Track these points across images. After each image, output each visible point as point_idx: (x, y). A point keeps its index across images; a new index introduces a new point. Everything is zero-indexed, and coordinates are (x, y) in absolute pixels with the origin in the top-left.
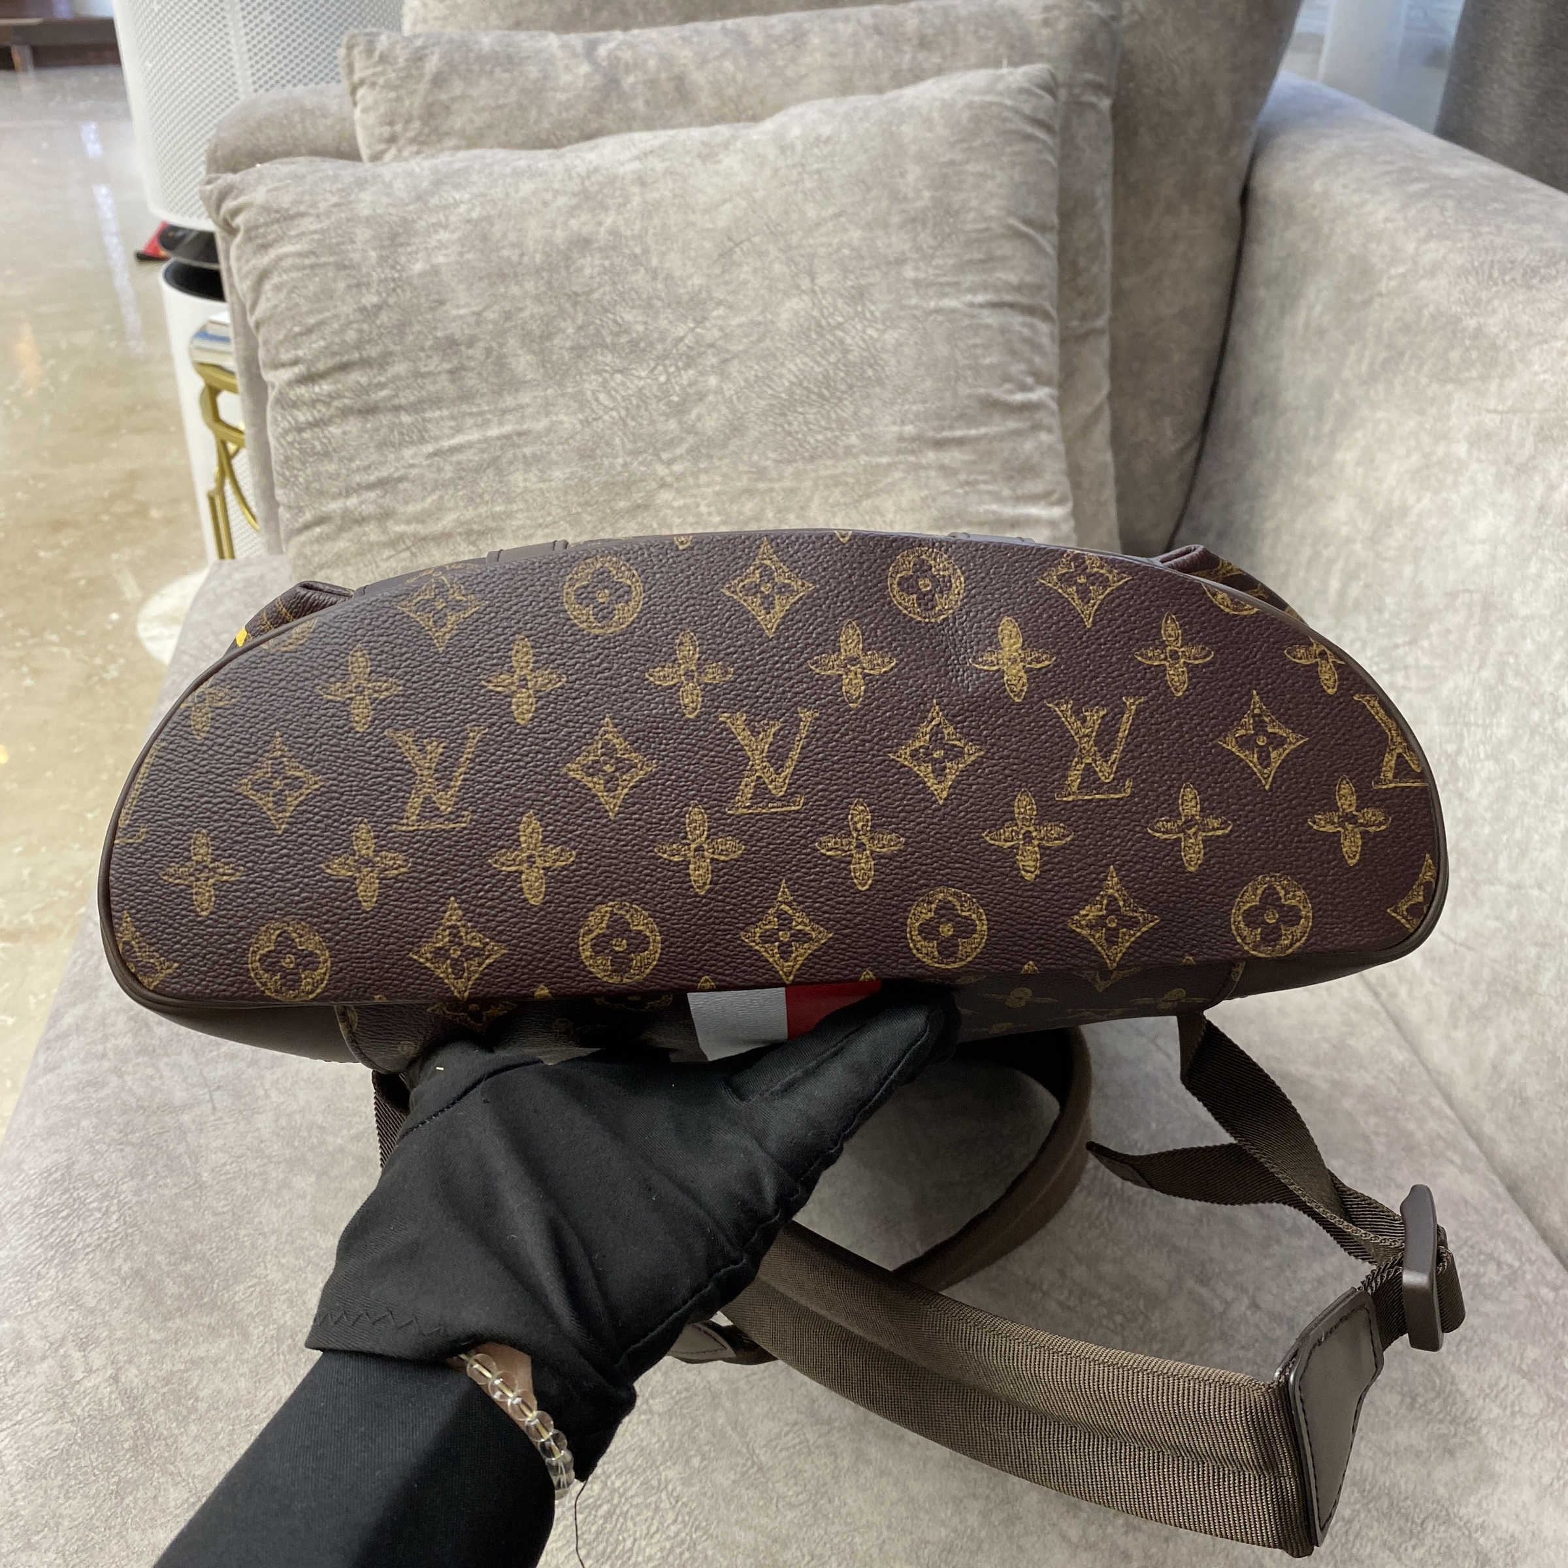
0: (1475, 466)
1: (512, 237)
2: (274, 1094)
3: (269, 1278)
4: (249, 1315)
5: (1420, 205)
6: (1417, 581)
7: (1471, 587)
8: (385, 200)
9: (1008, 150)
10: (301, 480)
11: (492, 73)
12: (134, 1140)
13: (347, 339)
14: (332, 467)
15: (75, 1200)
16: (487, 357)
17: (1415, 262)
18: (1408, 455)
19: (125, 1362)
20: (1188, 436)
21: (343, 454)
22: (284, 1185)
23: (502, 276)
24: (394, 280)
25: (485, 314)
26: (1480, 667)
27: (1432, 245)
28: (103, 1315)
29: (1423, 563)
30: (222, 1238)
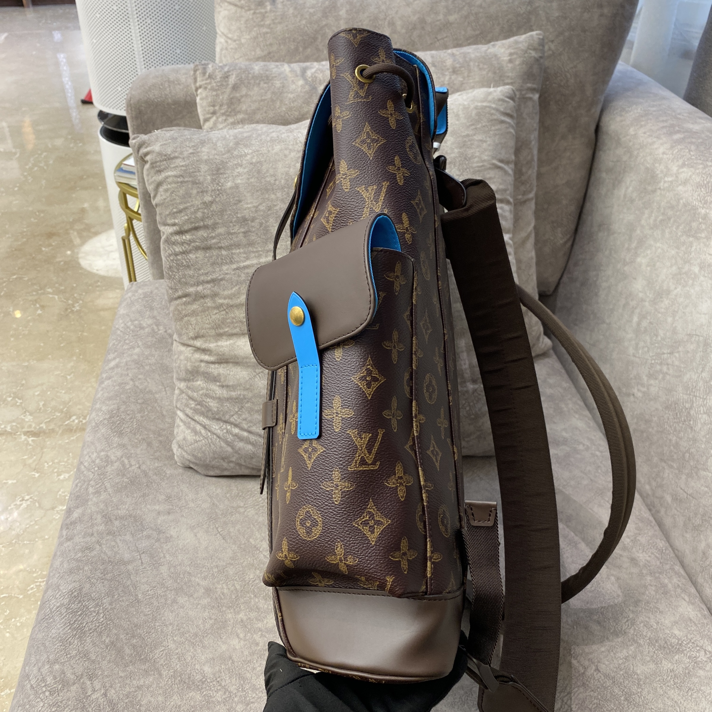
0: (702, 278)
1: (271, 171)
2: (167, 556)
3: (169, 647)
4: (161, 665)
5: (679, 147)
6: (674, 325)
7: (699, 334)
8: (214, 152)
9: (493, 128)
10: (177, 277)
11: (259, 84)
12: (108, 578)
13: (198, 216)
14: (191, 272)
15: (84, 607)
16: (260, 227)
17: (677, 177)
18: (671, 266)
19: (109, 687)
20: (568, 236)
21: (196, 266)
22: (174, 601)
23: (267, 190)
24: (218, 190)
25: (260, 207)
26: (702, 371)
27: (685, 169)
28: (99, 664)
29: (677, 318)
30: (148, 627)
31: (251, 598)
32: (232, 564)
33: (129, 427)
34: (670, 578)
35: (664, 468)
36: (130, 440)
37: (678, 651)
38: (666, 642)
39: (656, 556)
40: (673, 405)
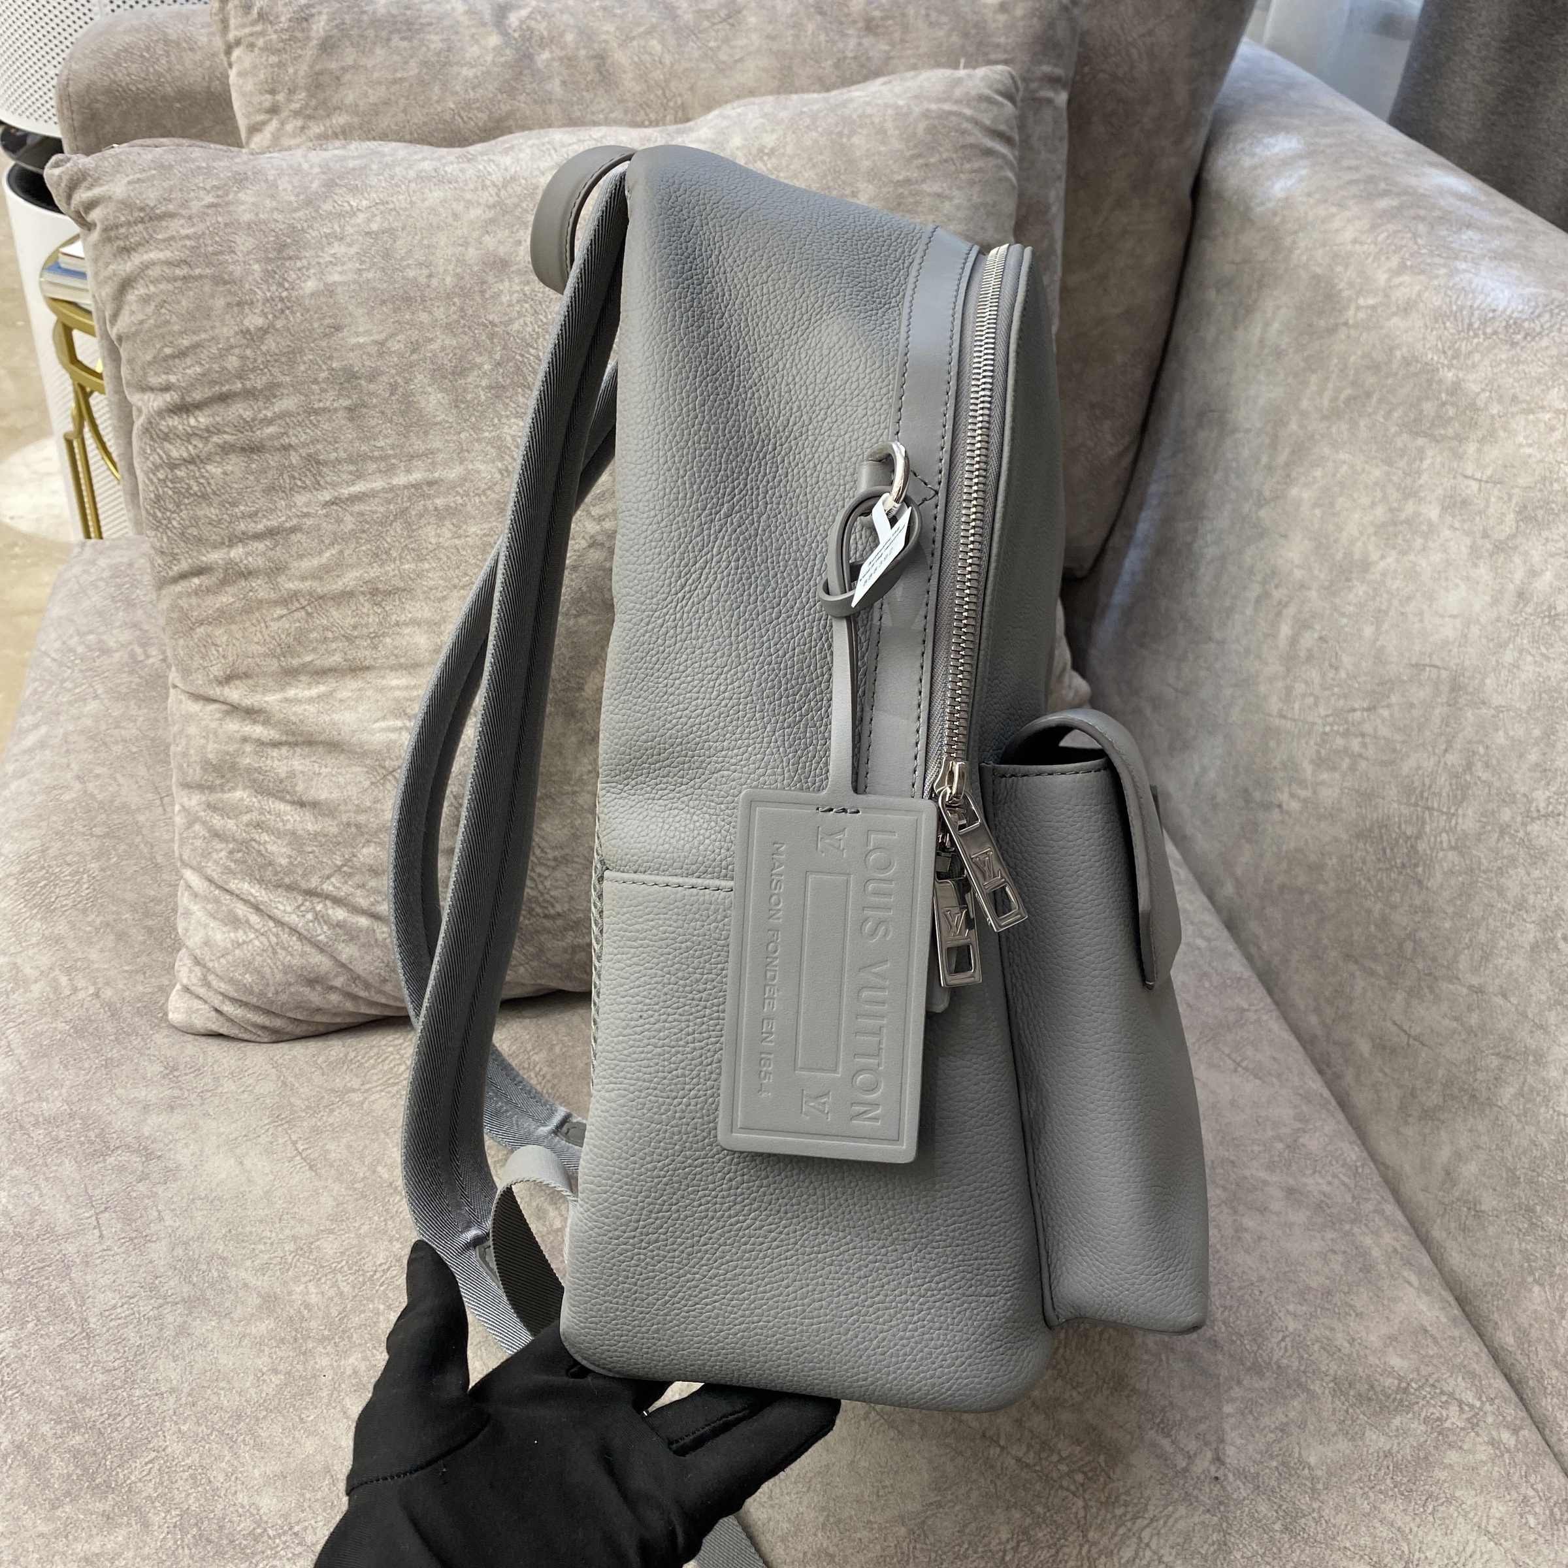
0: (1447, 533)
1: (419, 255)
2: (168, 1216)
3: (169, 1450)
4: (149, 1497)
5: (1391, 227)
6: (1379, 644)
7: (1438, 663)
8: (269, 204)
9: (967, 166)
11: (389, 40)
12: (11, 1277)
13: (229, 366)
14: (212, 512)
16: (392, 394)
17: (1387, 296)
18: (1373, 504)
20: (1127, 440)
21: (224, 497)
22: (183, 1330)
23: (408, 300)
24: (282, 299)
25: (389, 344)
26: (1446, 750)
27: (1406, 278)
29: (1386, 626)
30: (114, 1401)
31: (378, 1314)
32: (331, 1232)
33: (69, 894)
34: (1376, 1233)
35: (1352, 975)
36: (73, 925)
37: (1402, 1406)
38: (1372, 1387)
39: (1344, 1184)
40: (1376, 831)
